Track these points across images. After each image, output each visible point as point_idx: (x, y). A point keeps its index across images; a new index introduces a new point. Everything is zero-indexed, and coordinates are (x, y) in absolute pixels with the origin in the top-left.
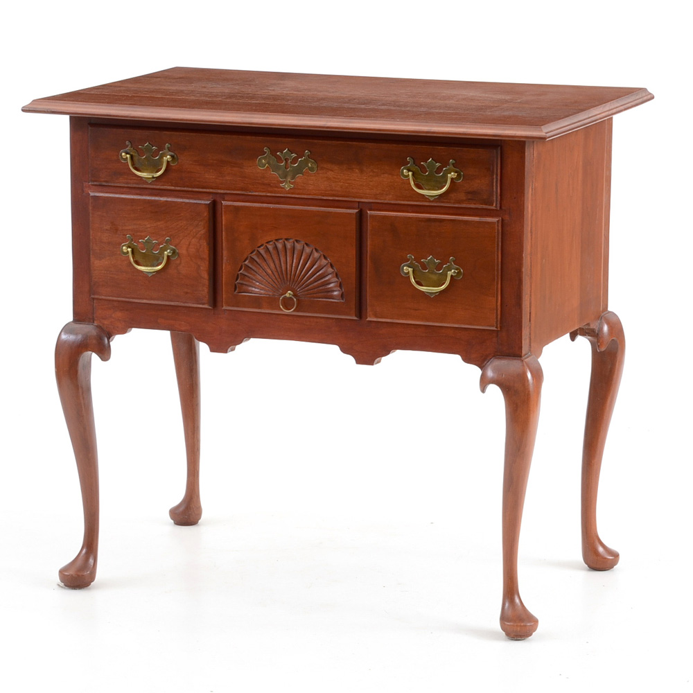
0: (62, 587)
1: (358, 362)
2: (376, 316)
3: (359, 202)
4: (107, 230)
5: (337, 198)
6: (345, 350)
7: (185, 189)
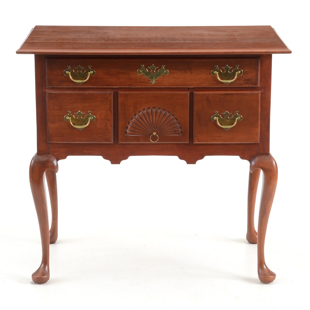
0: (33, 284)
1: (188, 163)
2: (199, 141)
3: (188, 88)
4: (57, 109)
5: (178, 87)
6: (181, 158)
7: (99, 87)
